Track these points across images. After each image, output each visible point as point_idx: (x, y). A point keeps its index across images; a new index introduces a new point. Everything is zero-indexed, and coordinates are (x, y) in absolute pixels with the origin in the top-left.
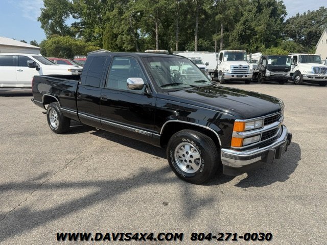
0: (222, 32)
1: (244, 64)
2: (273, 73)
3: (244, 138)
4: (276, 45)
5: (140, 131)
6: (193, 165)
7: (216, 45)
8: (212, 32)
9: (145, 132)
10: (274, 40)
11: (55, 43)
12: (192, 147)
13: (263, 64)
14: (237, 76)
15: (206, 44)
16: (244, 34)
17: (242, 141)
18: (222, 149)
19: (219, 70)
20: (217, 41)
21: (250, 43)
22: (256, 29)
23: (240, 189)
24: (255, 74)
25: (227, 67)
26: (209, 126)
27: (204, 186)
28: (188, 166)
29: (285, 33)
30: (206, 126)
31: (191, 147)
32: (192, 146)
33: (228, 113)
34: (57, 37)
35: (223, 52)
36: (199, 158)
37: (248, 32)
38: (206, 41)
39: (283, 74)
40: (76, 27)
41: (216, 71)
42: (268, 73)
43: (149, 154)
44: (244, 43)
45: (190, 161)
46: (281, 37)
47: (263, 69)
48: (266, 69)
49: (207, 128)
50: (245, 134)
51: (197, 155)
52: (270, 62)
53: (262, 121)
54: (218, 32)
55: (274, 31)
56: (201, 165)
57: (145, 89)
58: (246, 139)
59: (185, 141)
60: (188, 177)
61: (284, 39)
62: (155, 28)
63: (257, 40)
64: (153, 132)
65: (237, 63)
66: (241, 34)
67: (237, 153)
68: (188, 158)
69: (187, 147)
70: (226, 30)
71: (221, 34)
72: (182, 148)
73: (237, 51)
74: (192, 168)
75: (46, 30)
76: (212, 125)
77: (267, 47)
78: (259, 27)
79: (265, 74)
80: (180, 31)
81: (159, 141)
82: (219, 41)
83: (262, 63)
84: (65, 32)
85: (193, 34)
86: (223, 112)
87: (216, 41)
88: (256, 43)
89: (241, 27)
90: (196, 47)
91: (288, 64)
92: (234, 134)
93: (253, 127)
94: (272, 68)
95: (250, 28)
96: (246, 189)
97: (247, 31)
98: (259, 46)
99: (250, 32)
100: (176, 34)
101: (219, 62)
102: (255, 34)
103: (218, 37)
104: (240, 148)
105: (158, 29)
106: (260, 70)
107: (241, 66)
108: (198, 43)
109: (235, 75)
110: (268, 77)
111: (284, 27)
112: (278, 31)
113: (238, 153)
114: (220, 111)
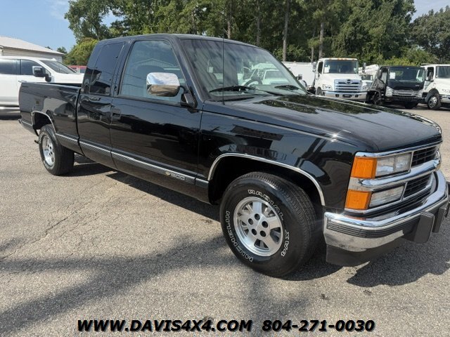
0: (321, 36)
1: (354, 77)
2: (397, 92)
3: (373, 193)
4: (399, 55)
5: (174, 174)
6: (268, 240)
7: (313, 54)
8: (307, 35)
9: (182, 176)
10: (397, 48)
11: (86, 49)
12: (267, 206)
13: (382, 79)
14: (344, 96)
15: (299, 52)
16: (353, 38)
17: (369, 199)
18: (327, 214)
19: (316, 86)
20: (315, 49)
21: (361, 51)
22: (370, 32)
23: (359, 290)
24: (370, 94)
25: (329, 82)
26: (300, 167)
27: (287, 282)
28: (258, 243)
29: (412, 39)
30: (296, 166)
31: (264, 206)
32: (267, 204)
33: (338, 139)
34: (90, 40)
35: (323, 60)
36: (279, 228)
37: (360, 36)
38: (298, 49)
39: (413, 93)
40: (117, 28)
41: (313, 88)
42: (389, 92)
43: (194, 213)
44: (352, 51)
45: (263, 234)
46: (406, 44)
47: (381, 86)
48: (386, 86)
49: (297, 169)
50: (375, 183)
51: (275, 222)
52: (393, 75)
53: (408, 156)
54: (316, 36)
55: (396, 36)
56: (283, 244)
57: (183, 95)
58: (377, 195)
59: (252, 195)
60: (259, 262)
61: (410, 47)
62: (227, 29)
63: (371, 47)
64: (196, 176)
65: (344, 77)
66: (349, 39)
67: (357, 223)
68: (258, 226)
69: (257, 206)
70: (328, 33)
71: (321, 38)
72: (248, 206)
73: (344, 59)
74: (266, 246)
75: (75, 31)
76: (308, 163)
77: (386, 57)
78: (375, 30)
79: (384, 93)
80: (263, 33)
81: (207, 192)
82: (317, 49)
83: (380, 77)
84: (101, 35)
85: (280, 39)
86: (329, 137)
87: (312, 48)
88: (370, 52)
89: (350, 29)
90: (284, 56)
91: (420, 79)
92: (353, 183)
93: (391, 170)
94: (395, 85)
95: (362, 31)
96: (370, 289)
97: (358, 35)
98: (375, 56)
99: (362, 36)
100: (256, 37)
101: (317, 75)
102: (369, 39)
103: (316, 43)
104: (364, 212)
105: (231, 30)
106: (378, 88)
107: (349, 80)
108: (287, 51)
109: (341, 94)
110: (390, 98)
111: (411, 30)
112: (403, 36)
113: (359, 221)
114: (323, 135)
